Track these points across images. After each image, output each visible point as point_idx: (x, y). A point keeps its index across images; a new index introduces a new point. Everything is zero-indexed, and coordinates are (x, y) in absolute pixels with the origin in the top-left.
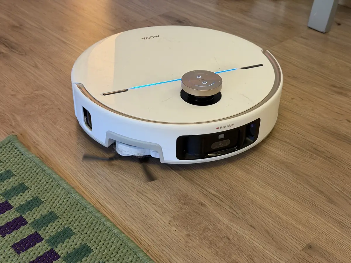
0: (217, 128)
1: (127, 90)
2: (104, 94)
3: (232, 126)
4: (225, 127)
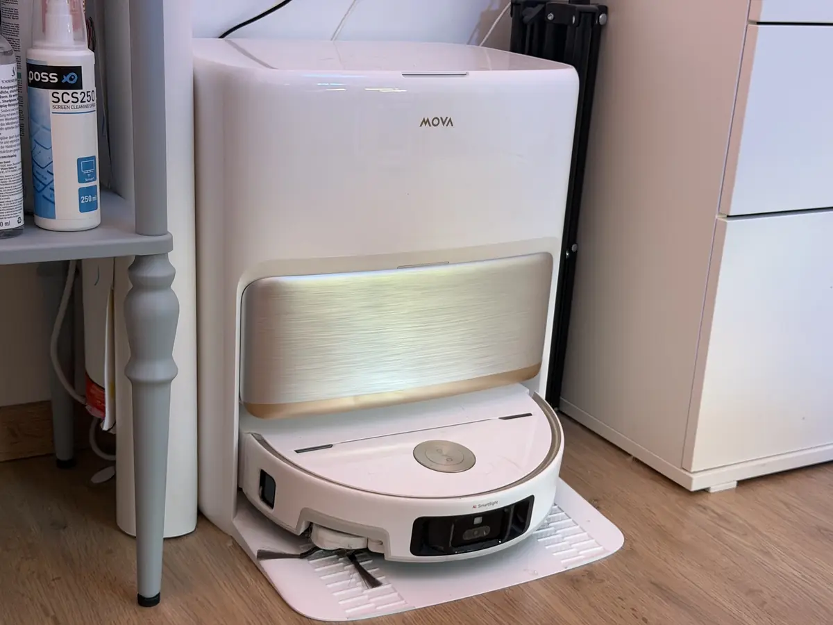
0: (474, 507)
2: (297, 451)
3: (495, 505)
4: (486, 505)
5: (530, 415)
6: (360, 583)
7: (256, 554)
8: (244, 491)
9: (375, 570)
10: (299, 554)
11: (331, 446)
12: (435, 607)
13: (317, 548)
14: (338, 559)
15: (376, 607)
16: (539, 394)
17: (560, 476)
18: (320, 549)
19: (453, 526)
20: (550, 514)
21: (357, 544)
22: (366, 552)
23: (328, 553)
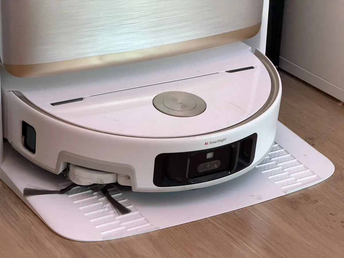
0: (206, 144)
2: (53, 104)
3: (224, 141)
4: (216, 142)
5: (252, 68)
6: (112, 211)
7: (22, 192)
8: (10, 141)
9: (124, 201)
10: (59, 190)
11: (81, 99)
12: (176, 228)
13: (75, 185)
14: (93, 193)
15: (126, 229)
16: (260, 50)
17: (279, 120)
18: (77, 185)
19: (189, 160)
20: (271, 152)
21: (107, 179)
22: (116, 186)
23: (85, 188)
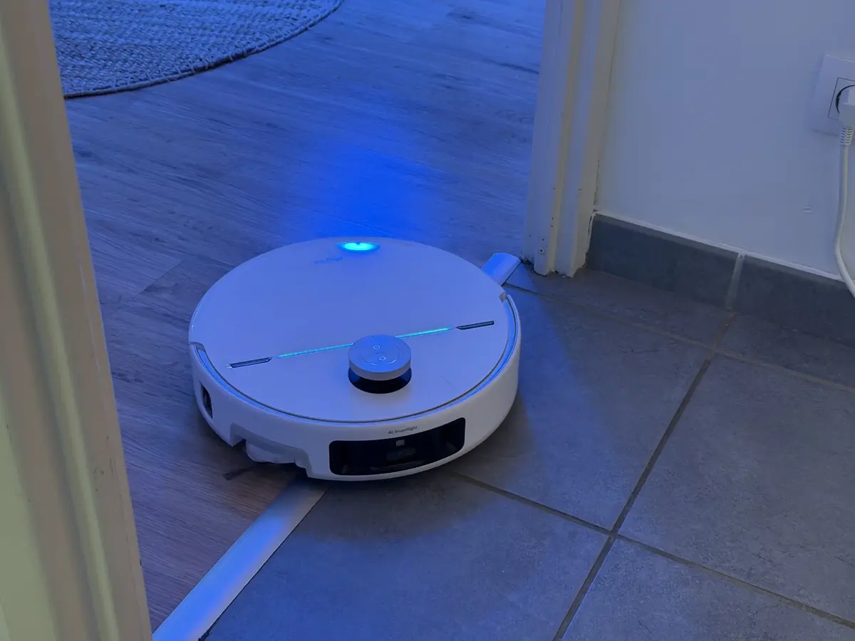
0: (390, 432)
1: (269, 359)
2: (233, 365)
3: (415, 430)
4: (403, 431)
